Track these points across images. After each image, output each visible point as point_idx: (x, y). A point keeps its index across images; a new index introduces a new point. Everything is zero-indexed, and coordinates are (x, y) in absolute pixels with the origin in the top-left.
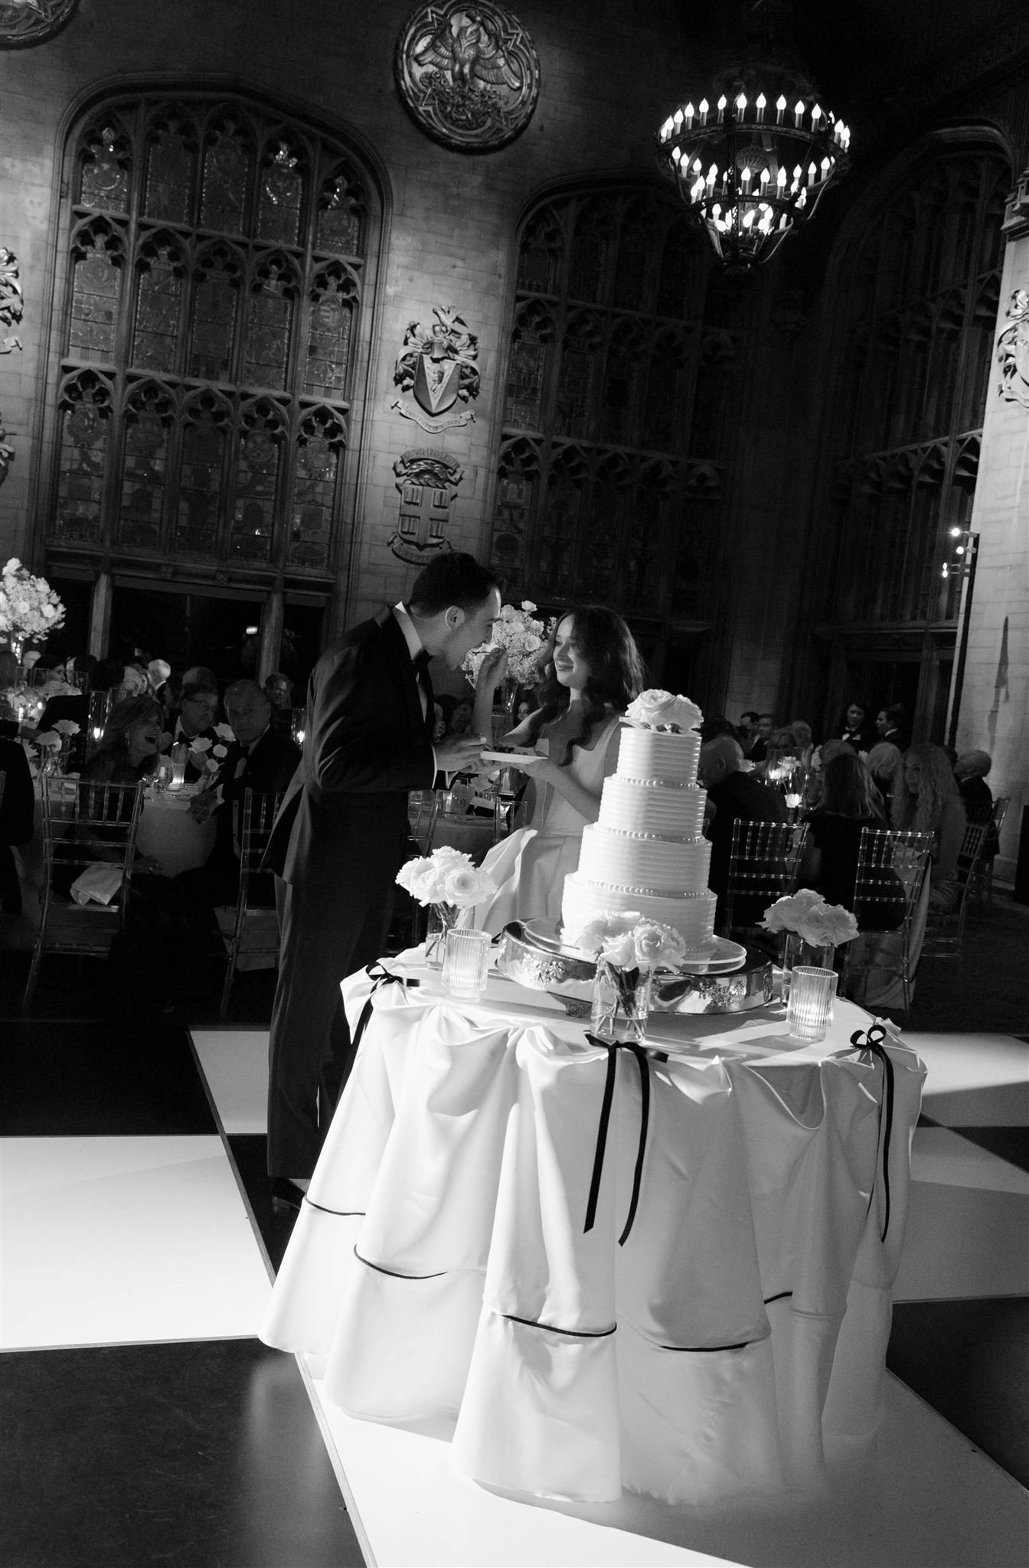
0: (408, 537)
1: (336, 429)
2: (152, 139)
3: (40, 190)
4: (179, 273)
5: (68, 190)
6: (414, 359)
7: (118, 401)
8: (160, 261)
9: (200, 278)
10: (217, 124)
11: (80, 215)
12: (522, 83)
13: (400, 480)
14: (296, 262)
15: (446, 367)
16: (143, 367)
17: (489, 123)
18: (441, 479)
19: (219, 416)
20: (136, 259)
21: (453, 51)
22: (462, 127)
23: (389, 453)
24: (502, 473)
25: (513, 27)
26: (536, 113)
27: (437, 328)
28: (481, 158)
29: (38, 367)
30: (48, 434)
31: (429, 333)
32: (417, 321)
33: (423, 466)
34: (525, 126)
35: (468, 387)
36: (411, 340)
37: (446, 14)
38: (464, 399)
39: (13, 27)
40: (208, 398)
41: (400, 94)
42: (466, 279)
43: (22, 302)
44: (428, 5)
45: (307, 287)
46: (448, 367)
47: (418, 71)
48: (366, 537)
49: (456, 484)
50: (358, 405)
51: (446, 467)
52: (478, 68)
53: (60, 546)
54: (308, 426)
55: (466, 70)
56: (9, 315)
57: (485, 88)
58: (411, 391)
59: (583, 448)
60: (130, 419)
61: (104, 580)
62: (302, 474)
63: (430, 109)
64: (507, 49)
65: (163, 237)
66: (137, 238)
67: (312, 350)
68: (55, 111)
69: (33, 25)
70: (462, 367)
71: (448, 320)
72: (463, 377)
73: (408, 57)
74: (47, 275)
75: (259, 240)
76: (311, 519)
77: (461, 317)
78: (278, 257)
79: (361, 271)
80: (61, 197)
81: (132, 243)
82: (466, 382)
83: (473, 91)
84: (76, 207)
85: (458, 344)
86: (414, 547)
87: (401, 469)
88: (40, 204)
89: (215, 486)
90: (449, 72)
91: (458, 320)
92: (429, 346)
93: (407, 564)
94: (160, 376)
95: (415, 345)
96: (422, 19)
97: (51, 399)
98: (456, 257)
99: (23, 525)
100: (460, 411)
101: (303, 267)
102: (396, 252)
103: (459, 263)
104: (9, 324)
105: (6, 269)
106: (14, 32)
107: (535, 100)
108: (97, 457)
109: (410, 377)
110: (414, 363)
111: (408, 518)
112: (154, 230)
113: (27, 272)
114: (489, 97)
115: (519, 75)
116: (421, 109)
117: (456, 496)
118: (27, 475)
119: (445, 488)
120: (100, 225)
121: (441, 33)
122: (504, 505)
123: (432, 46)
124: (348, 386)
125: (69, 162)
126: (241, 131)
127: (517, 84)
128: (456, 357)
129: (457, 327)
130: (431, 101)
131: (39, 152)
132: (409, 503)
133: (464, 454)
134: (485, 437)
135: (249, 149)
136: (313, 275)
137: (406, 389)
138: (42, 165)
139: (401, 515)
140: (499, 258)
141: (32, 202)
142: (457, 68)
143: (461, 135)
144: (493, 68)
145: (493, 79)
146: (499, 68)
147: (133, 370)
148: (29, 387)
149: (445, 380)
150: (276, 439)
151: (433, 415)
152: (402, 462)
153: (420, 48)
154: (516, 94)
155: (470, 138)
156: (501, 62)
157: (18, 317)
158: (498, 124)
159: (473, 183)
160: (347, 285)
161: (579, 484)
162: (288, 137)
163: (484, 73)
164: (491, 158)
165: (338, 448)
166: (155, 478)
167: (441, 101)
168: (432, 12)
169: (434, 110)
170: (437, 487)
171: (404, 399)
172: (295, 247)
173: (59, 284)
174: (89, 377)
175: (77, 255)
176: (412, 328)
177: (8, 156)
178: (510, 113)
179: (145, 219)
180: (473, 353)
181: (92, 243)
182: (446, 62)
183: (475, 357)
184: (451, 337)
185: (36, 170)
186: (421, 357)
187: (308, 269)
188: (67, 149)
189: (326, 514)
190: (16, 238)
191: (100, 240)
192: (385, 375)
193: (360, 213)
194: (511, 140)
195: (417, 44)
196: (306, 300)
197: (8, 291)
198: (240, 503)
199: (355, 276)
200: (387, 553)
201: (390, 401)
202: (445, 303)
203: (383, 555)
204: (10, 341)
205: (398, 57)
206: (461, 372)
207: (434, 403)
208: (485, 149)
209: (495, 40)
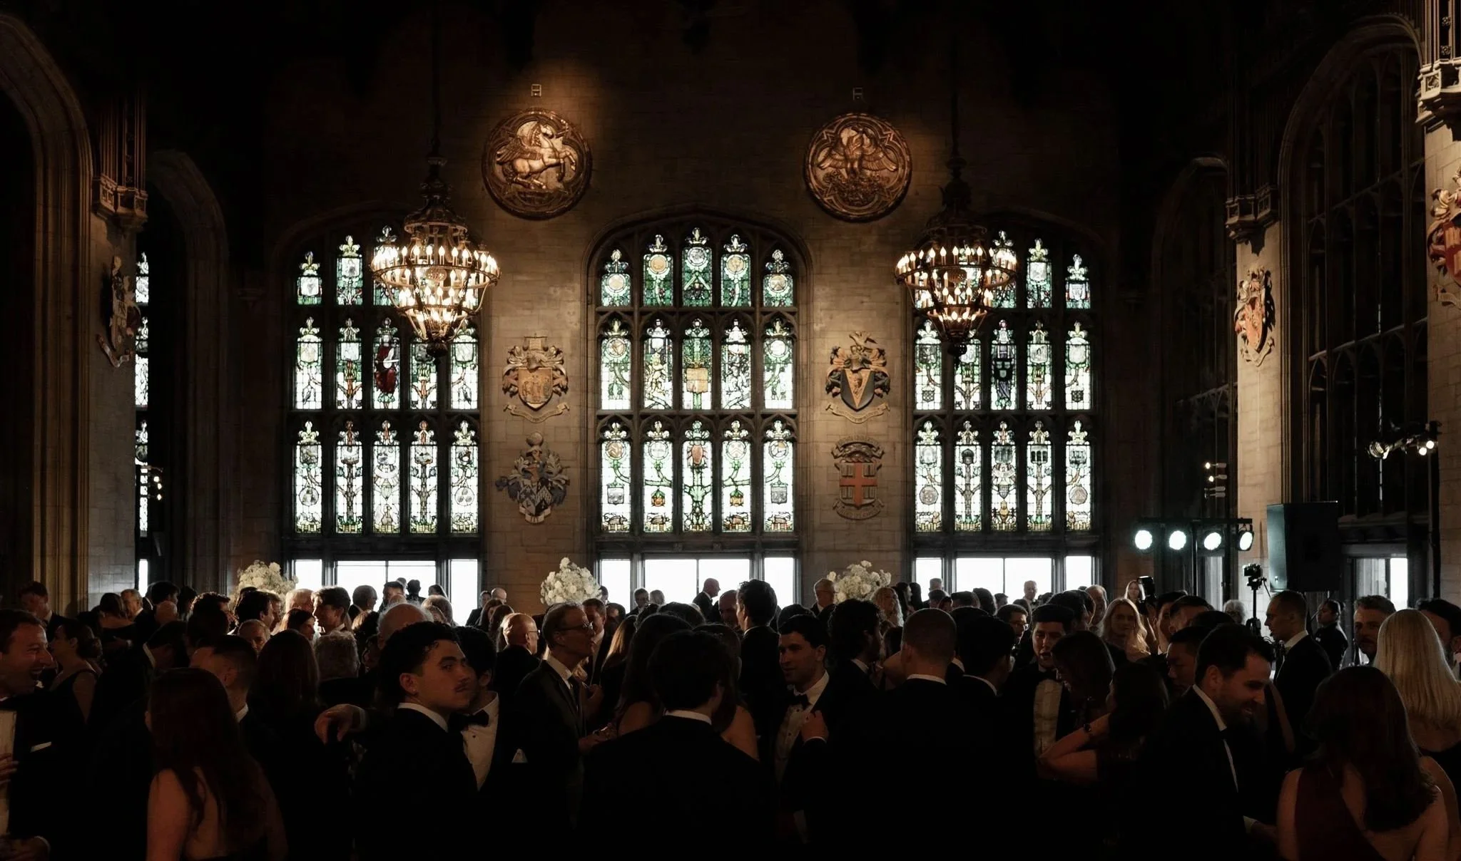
0: (847, 501)
1: (789, 429)
2: (645, 252)
3: (573, 303)
4: (670, 339)
5: (593, 298)
6: (838, 374)
7: (636, 433)
8: (658, 334)
10: (688, 235)
11: (602, 313)
12: (897, 166)
13: (837, 461)
14: (749, 317)
15: (863, 375)
17: (876, 199)
18: (868, 456)
20: (640, 336)
21: (845, 155)
22: (858, 205)
23: (828, 442)
24: (917, 441)
25: (886, 130)
26: (911, 186)
27: (854, 348)
28: (874, 223)
29: (581, 421)
30: (591, 463)
31: (848, 352)
32: (838, 346)
33: (853, 448)
34: (903, 195)
35: (881, 387)
36: (836, 360)
37: (837, 132)
38: (880, 395)
39: (549, 206)
41: (810, 193)
42: (871, 309)
43: (567, 379)
44: (823, 129)
45: (758, 335)
46: (865, 374)
47: (821, 174)
48: (818, 506)
49: (880, 458)
50: (802, 411)
51: (871, 446)
52: (864, 162)
53: (604, 538)
54: (769, 429)
55: (856, 165)
56: (559, 389)
57: (871, 175)
58: (839, 396)
59: (979, 416)
62: (769, 463)
63: (832, 198)
64: (884, 145)
65: (657, 317)
66: (640, 321)
68: (580, 251)
69: (562, 201)
70: (875, 373)
71: (861, 342)
72: (876, 379)
73: (812, 165)
74: (583, 358)
75: (722, 307)
77: (871, 337)
78: (737, 316)
79: (796, 316)
80: (588, 304)
81: (636, 325)
82: (880, 383)
83: (862, 179)
84: (599, 308)
85: (871, 356)
86: (853, 508)
87: (837, 452)
88: (574, 313)
90: (844, 169)
91: (868, 339)
92: (849, 362)
93: (849, 521)
95: (839, 363)
96: (820, 139)
97: (591, 439)
98: (861, 295)
100: (878, 404)
101: (755, 320)
102: (819, 300)
103: (865, 299)
104: (560, 395)
105: (555, 359)
106: (552, 207)
107: (909, 176)
108: (624, 471)
109: (838, 385)
110: (839, 376)
111: (845, 488)
112: (651, 314)
113: (569, 359)
114: (875, 181)
115: (895, 160)
116: (825, 199)
117: (880, 466)
118: (578, 494)
119: (871, 462)
120: (615, 317)
121: (836, 144)
123: (829, 155)
124: (795, 398)
125: (592, 280)
127: (894, 168)
128: (870, 366)
129: (869, 345)
130: (832, 192)
131: (571, 280)
132: (846, 476)
133: (884, 435)
134: (899, 420)
136: (762, 326)
137: (835, 395)
138: (573, 289)
139: (841, 486)
141: (569, 313)
142: (849, 166)
143: (857, 211)
144: (875, 161)
145: (876, 168)
146: (879, 159)
147: (643, 410)
148: (575, 435)
149: (864, 384)
150: (747, 440)
151: (857, 410)
152: (837, 448)
153: (821, 158)
154: (896, 173)
155: (865, 211)
156: (881, 155)
158: (883, 199)
159: (871, 241)
160: (788, 326)
162: (737, 232)
163: (869, 165)
164: (882, 222)
165: (792, 441)
166: (665, 481)
167: (841, 192)
168: (826, 133)
169: (835, 198)
170: (866, 462)
171: (834, 402)
172: (749, 308)
173: (591, 361)
174: (615, 420)
175: (602, 339)
176: (835, 352)
177: (552, 286)
178: (892, 188)
179: (645, 307)
180: (882, 362)
181: (612, 329)
182: (840, 163)
183: (884, 365)
184: (865, 352)
185: (570, 292)
186: (844, 371)
187: (758, 322)
188: (590, 271)
190: (560, 338)
191: (616, 326)
192: (819, 388)
193: (792, 274)
194: (893, 208)
195: (818, 156)
196: (758, 344)
197: (557, 374)
198: (727, 490)
199: (792, 320)
200: (834, 515)
201: (825, 404)
202: (858, 329)
203: (832, 516)
204: (561, 406)
205: (805, 168)
206: (875, 377)
207: (857, 401)
208: (876, 217)
209: (875, 142)
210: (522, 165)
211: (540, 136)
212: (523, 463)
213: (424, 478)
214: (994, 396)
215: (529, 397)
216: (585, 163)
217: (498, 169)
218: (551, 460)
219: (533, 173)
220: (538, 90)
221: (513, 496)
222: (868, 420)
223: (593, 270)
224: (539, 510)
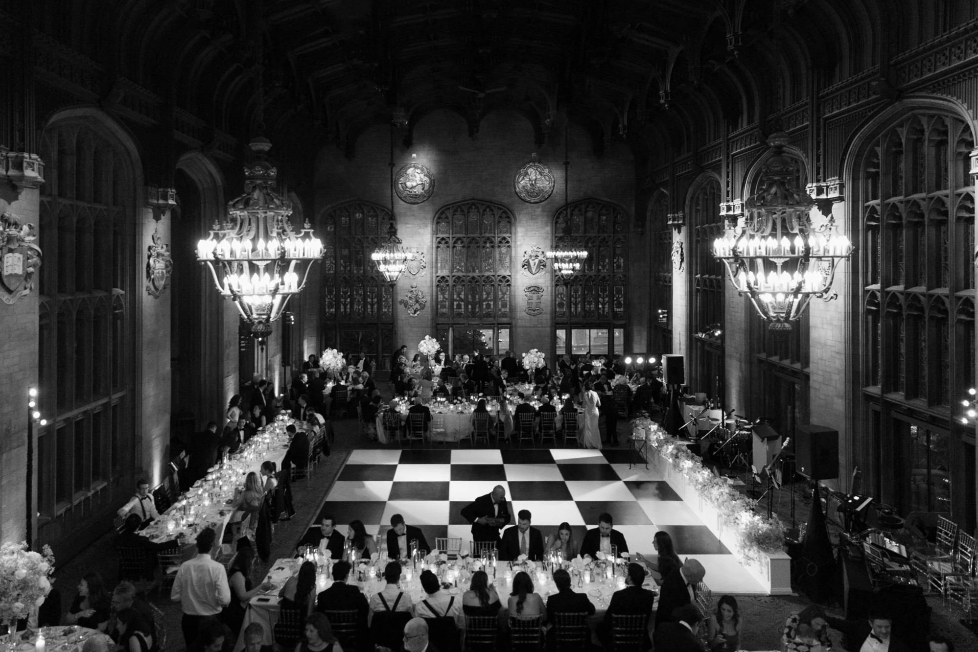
0: (530, 308)
1: (508, 281)
2: (454, 215)
3: (428, 233)
4: (463, 247)
5: (435, 232)
7: (451, 283)
8: (459, 246)
9: (469, 247)
10: (470, 208)
11: (438, 238)
12: (549, 183)
13: (526, 293)
14: (493, 238)
16: (457, 272)
17: (541, 195)
18: (538, 292)
19: (477, 282)
20: (452, 245)
21: (529, 179)
22: (534, 197)
23: (523, 286)
24: (556, 285)
25: (545, 169)
26: (554, 190)
27: (533, 251)
28: (540, 204)
29: (431, 278)
30: (434, 294)
31: (530, 252)
32: (526, 250)
33: (532, 289)
34: (552, 193)
35: (543, 266)
36: (526, 255)
37: (526, 170)
38: (542, 269)
40: (473, 278)
41: (517, 193)
42: (539, 236)
43: (426, 263)
44: (521, 169)
45: (496, 245)
46: (537, 261)
47: (520, 186)
48: (518, 309)
49: (542, 292)
50: (513, 274)
51: (539, 288)
52: (536, 181)
54: (500, 281)
55: (533, 183)
56: (423, 267)
57: (539, 186)
58: (527, 269)
60: (454, 286)
61: (451, 329)
62: (500, 293)
63: (524, 195)
64: (544, 175)
65: (459, 239)
67: (500, 260)
68: (430, 216)
69: (423, 197)
70: (540, 260)
71: (535, 249)
73: (517, 183)
74: (431, 254)
75: (483, 235)
76: (504, 305)
78: (488, 238)
79: (511, 237)
80: (433, 236)
81: (451, 242)
82: (542, 264)
83: (536, 188)
84: (438, 236)
85: (539, 254)
86: (532, 311)
88: (428, 237)
89: (477, 300)
90: (529, 184)
91: (538, 248)
92: (531, 256)
93: (530, 316)
94: (460, 274)
95: (527, 257)
96: (519, 174)
97: (434, 285)
98: (536, 231)
99: (430, 318)
100: (541, 272)
102: (519, 233)
103: (537, 233)
104: (423, 269)
105: (421, 256)
106: (420, 200)
107: (553, 187)
108: (446, 296)
109: (527, 265)
110: (527, 261)
111: (529, 303)
112: (456, 238)
113: (426, 256)
114: (541, 188)
115: (548, 180)
116: (522, 195)
117: (542, 295)
118: (430, 306)
119: (539, 294)
120: (443, 239)
121: (526, 174)
122: (559, 294)
123: (524, 178)
124: (510, 268)
125: (434, 226)
126: (477, 208)
128: (538, 258)
129: (538, 250)
130: (525, 193)
131: (427, 226)
132: (529, 299)
133: (544, 284)
134: (549, 278)
135: (478, 212)
136: (498, 242)
137: (525, 269)
138: (428, 228)
139: (527, 303)
140: (548, 229)
141: (426, 238)
142: (531, 183)
143: (533, 199)
144: (541, 181)
145: (541, 183)
146: (543, 180)
147: (453, 274)
148: (429, 284)
149: (536, 265)
150: (493, 285)
151: (534, 275)
152: (526, 289)
154: (549, 186)
155: (537, 199)
156: (543, 178)
157: (425, 267)
158: (544, 195)
159: (539, 211)
160: (508, 242)
161: (581, 285)
162: (488, 207)
163: (539, 182)
164: (543, 204)
165: (509, 285)
166: (462, 300)
167: (528, 192)
168: (522, 171)
169: (526, 195)
170: (537, 294)
171: (525, 272)
172: (493, 235)
173: (434, 256)
174: (443, 277)
175: (438, 247)
176: (526, 253)
177: (421, 229)
178: (547, 191)
179: (454, 235)
181: (441, 244)
182: (528, 182)
183: (544, 257)
184: (537, 253)
185: (427, 230)
186: (529, 260)
187: (496, 240)
189: (508, 303)
190: (423, 248)
191: (443, 242)
193: (510, 222)
194: (548, 198)
195: (519, 180)
196: (496, 249)
197: (422, 261)
198: (484, 303)
199: (509, 239)
200: (524, 313)
201: (522, 272)
202: (534, 244)
203: (524, 314)
204: (423, 274)
205: (514, 184)
206: (540, 262)
207: (534, 271)
208: (541, 202)
209: (541, 173)
210: (409, 184)
211: (416, 174)
212: (410, 295)
213: (372, 299)
214: (586, 267)
215: (412, 271)
216: (432, 184)
217: (400, 186)
218: (420, 294)
219: (413, 187)
220: (414, 155)
221: (406, 306)
222: (537, 278)
223: (435, 222)
224: (415, 312)
